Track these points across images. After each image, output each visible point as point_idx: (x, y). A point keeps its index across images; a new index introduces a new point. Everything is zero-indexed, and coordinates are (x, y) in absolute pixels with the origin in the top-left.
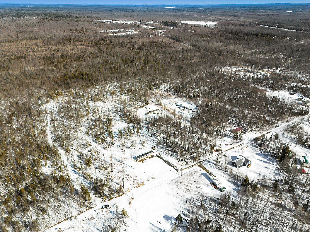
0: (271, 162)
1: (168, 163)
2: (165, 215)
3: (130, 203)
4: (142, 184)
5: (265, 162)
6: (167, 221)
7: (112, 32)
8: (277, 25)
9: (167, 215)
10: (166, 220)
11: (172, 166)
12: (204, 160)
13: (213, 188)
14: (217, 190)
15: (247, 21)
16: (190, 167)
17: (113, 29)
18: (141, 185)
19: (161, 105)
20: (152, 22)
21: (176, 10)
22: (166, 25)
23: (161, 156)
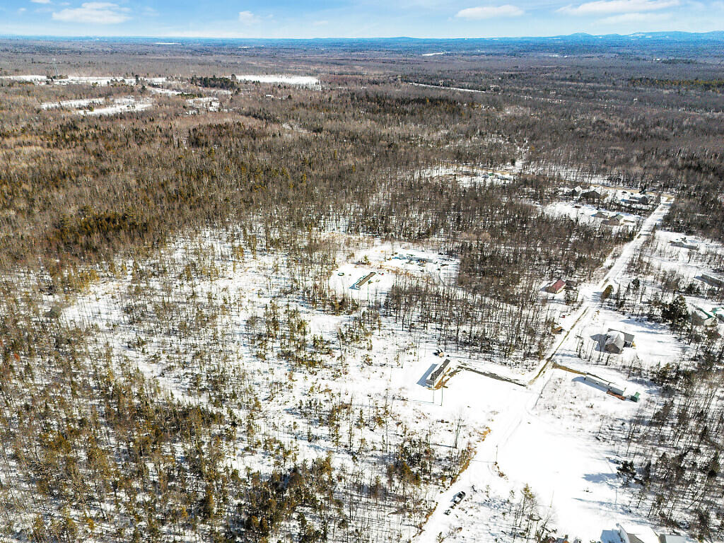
0: (658, 331)
1: (493, 376)
2: (585, 475)
3: (502, 475)
4: (485, 430)
5: (647, 332)
6: (597, 484)
7: (77, 106)
8: (441, 82)
9: (587, 473)
10: (594, 482)
11: (506, 380)
12: (553, 354)
13: (616, 399)
14: (627, 402)
15: (375, 75)
16: (540, 373)
17: (71, 99)
18: (485, 433)
19: (369, 264)
20: (164, 79)
21: (190, 51)
22: (206, 86)
23: (468, 367)
